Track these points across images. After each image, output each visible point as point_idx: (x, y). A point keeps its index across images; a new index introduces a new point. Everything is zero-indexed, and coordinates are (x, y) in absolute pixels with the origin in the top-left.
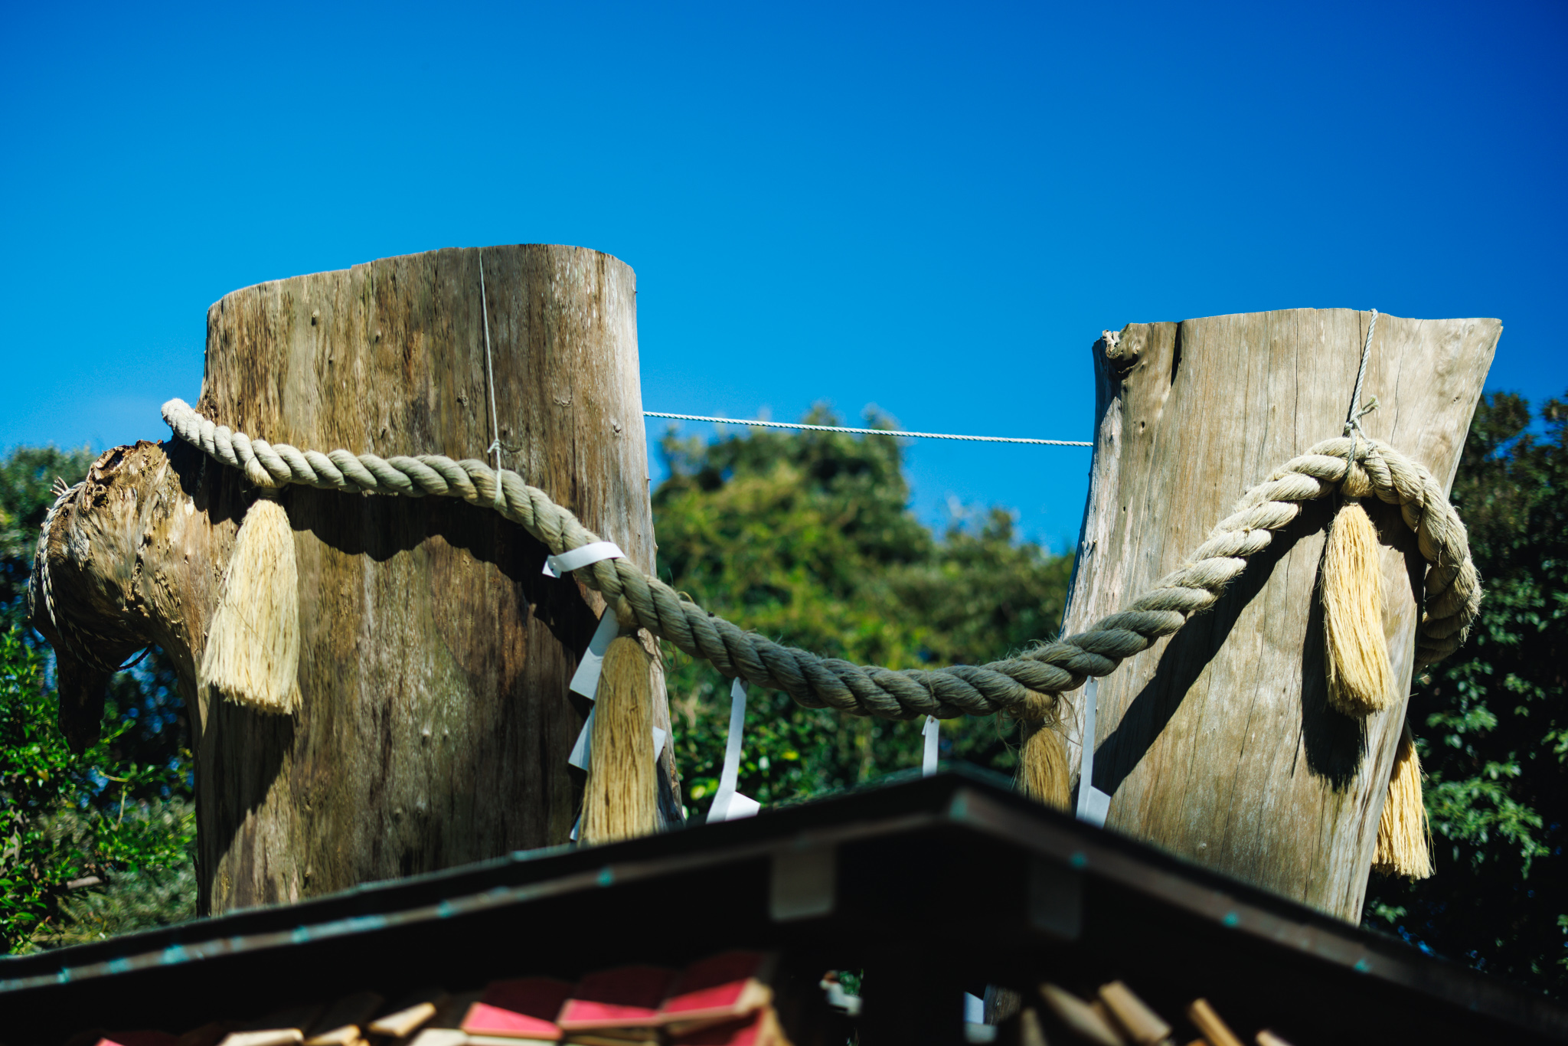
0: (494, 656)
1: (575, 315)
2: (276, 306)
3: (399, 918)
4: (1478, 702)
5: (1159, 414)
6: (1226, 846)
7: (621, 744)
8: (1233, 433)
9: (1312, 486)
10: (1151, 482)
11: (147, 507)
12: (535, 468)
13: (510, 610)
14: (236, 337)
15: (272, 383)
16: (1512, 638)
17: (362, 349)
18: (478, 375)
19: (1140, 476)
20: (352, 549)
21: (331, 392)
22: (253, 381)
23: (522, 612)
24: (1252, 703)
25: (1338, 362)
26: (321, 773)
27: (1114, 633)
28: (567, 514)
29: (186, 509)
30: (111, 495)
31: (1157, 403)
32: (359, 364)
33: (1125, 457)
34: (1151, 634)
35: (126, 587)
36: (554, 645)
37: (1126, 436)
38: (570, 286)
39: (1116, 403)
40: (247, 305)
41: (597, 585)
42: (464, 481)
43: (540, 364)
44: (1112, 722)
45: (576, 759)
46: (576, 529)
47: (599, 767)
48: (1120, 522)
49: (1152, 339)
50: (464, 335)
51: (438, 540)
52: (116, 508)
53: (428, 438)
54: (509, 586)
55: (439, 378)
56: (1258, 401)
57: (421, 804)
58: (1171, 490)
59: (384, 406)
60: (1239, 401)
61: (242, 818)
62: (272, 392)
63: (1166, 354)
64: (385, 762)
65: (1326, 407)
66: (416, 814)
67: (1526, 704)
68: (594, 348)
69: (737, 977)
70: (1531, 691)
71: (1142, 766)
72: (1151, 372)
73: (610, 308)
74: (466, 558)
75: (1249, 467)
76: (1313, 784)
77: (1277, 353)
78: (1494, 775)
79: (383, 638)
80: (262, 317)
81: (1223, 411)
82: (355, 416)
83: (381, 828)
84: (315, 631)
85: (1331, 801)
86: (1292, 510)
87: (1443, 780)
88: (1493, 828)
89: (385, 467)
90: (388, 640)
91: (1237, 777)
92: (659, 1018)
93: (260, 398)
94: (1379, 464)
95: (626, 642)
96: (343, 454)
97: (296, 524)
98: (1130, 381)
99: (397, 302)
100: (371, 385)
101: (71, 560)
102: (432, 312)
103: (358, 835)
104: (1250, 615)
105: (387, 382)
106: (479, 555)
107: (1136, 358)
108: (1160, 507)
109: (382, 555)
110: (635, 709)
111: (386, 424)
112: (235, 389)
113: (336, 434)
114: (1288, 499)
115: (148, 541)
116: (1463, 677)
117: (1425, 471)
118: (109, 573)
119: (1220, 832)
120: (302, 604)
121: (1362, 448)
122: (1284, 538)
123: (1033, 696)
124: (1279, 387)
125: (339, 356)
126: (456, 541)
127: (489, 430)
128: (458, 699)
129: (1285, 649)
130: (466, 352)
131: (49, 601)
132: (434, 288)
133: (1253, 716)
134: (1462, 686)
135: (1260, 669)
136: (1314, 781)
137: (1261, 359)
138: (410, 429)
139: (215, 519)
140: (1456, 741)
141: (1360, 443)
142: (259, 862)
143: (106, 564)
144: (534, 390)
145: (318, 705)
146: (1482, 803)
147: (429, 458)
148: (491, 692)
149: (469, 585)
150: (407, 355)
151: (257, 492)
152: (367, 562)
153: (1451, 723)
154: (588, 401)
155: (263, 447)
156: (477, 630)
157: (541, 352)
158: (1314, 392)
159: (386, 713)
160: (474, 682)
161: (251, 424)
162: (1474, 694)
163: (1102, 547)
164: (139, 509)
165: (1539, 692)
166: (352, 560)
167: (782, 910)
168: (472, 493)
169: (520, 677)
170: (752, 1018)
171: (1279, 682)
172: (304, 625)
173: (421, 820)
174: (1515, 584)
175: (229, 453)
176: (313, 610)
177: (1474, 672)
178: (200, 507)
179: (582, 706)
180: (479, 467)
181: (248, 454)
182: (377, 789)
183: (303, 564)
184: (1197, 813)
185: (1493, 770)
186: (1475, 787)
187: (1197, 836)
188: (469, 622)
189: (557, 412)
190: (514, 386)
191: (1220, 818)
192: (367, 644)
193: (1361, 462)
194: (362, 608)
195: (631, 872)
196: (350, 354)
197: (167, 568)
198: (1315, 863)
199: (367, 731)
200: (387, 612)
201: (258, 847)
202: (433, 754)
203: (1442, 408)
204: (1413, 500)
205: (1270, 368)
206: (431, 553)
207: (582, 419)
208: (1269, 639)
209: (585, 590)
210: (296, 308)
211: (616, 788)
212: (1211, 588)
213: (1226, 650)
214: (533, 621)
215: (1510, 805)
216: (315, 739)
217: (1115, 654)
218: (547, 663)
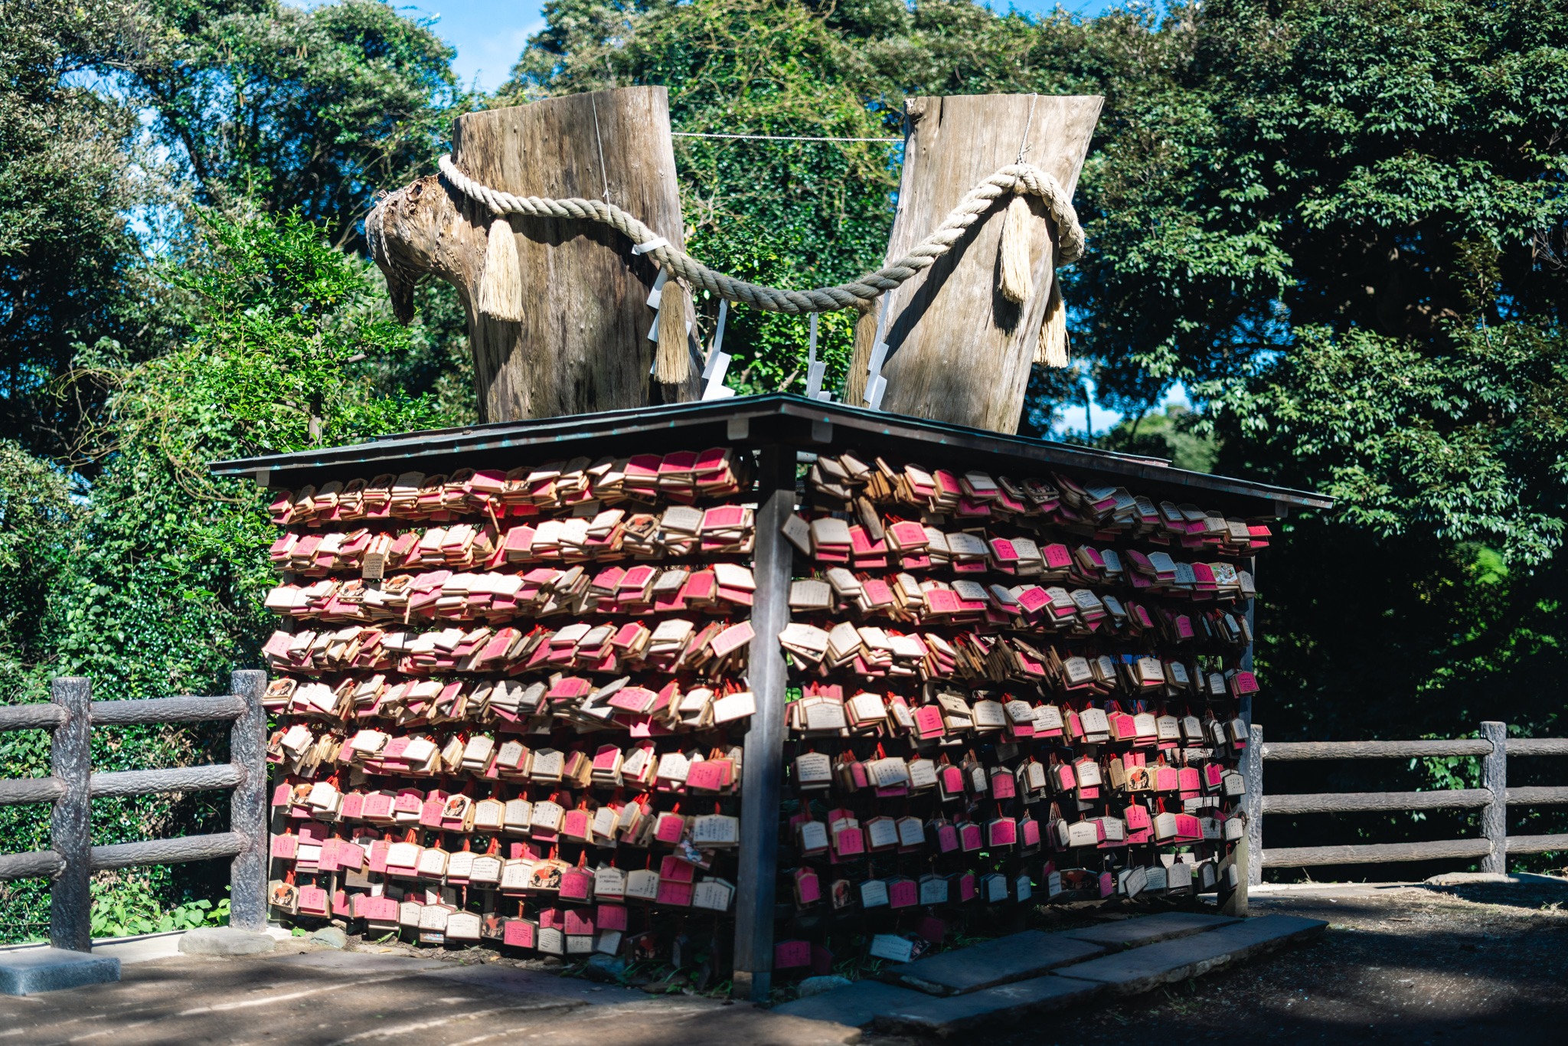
0: (611, 290)
1: (639, 121)
2: (496, 123)
3: (597, 434)
4: (1255, 180)
5: (932, 145)
6: (956, 363)
7: (672, 332)
8: (965, 158)
9: (998, 191)
10: (928, 180)
11: (440, 217)
12: (625, 201)
13: (618, 268)
14: (477, 136)
15: (497, 161)
16: (1279, 136)
17: (539, 144)
18: (595, 156)
19: (923, 176)
20: (541, 241)
21: (526, 166)
22: (488, 159)
23: (623, 269)
24: (970, 294)
25: (1016, 122)
26: (535, 346)
27: (899, 269)
28: (642, 225)
29: (459, 220)
30: (419, 209)
31: (932, 139)
32: (538, 152)
33: (916, 165)
34: (917, 269)
35: (432, 255)
36: (638, 284)
37: (917, 154)
38: (636, 107)
39: (913, 136)
40: (481, 121)
41: (657, 258)
42: (593, 212)
43: (624, 148)
44: (906, 303)
45: (651, 336)
46: (646, 232)
47: (662, 343)
48: (913, 199)
49: (929, 105)
50: (588, 137)
51: (582, 237)
52: (423, 216)
53: (574, 188)
54: (616, 257)
55: (577, 158)
56: (978, 142)
57: (582, 359)
58: (938, 185)
59: (552, 172)
60: (969, 141)
61: (499, 367)
62: (498, 165)
63: (936, 113)
64: (564, 340)
65: (1010, 146)
66: (580, 364)
67: (1285, 183)
68: (649, 136)
69: (718, 457)
70: (1289, 174)
71: (920, 323)
72: (928, 123)
73: (655, 113)
74: (595, 245)
75: (972, 176)
76: (998, 333)
77: (988, 117)
78: (1264, 230)
79: (559, 283)
80: (489, 128)
81: (961, 146)
82: (538, 178)
83: (564, 370)
84: (527, 280)
85: (1005, 340)
86: (989, 203)
87: (1229, 235)
88: (1257, 270)
89: (555, 204)
90: (562, 284)
91: (962, 330)
92: (693, 470)
93: (492, 168)
94: (1030, 179)
95: (672, 283)
96: (535, 199)
97: (515, 230)
98: (918, 126)
99: (554, 121)
100: (545, 162)
101: (399, 238)
102: (571, 126)
103: (554, 373)
104: (971, 251)
105: (554, 161)
106: (601, 243)
107: (921, 115)
108: (931, 194)
109: (556, 243)
110: (677, 316)
111: (553, 181)
112: (479, 162)
113: (531, 188)
114: (986, 198)
115: (442, 235)
116: (1244, 164)
117: (1054, 181)
118: (422, 248)
119: (953, 356)
120: (521, 268)
121: (1022, 173)
122: (984, 216)
123: (860, 301)
124: (987, 135)
125: (528, 148)
126: (590, 237)
127: (602, 183)
128: (596, 311)
129: (986, 268)
130: (589, 145)
131: (387, 255)
132: (572, 114)
133: (970, 301)
134: (1243, 170)
135: (975, 278)
136: (997, 331)
137: (980, 119)
138: (565, 183)
139: (474, 226)
140: (1237, 208)
141: (1021, 169)
142: (510, 386)
143: (420, 244)
144: (622, 161)
145: (531, 314)
146: (1254, 250)
147: (576, 200)
148: (611, 307)
149: (597, 257)
150: (561, 147)
151: (495, 217)
152: (549, 246)
153: (1234, 196)
154: (647, 164)
155: (496, 193)
156: (602, 279)
157: (625, 143)
158: (1004, 138)
159: (563, 318)
160: (603, 302)
161: (488, 180)
162: (1252, 176)
163: (905, 211)
164: (435, 218)
165: (1293, 174)
166: (542, 246)
167: (731, 437)
168: (597, 217)
169: (624, 300)
170: (723, 471)
171: (983, 284)
172: (522, 278)
173: (583, 366)
174: (1283, 96)
175: (480, 197)
176: (526, 270)
177: (1251, 160)
178: (466, 219)
179: (654, 311)
180: (599, 204)
181: (490, 199)
182: (561, 353)
183: (520, 250)
184: (944, 346)
185: (1263, 226)
186: (1251, 239)
187: (943, 357)
188: (599, 275)
189: (634, 171)
190: (612, 160)
191: (954, 349)
192: (552, 286)
193: (1022, 178)
194: (548, 269)
195: (681, 423)
196: (534, 146)
197: (453, 248)
198: (996, 370)
199: (555, 326)
200: (560, 271)
201: (509, 380)
202: (587, 336)
203: (1067, 144)
204: (1047, 196)
205: (985, 124)
206: (579, 243)
207: (645, 173)
208: (979, 263)
209: (651, 258)
210: (506, 124)
211: (671, 353)
212: (947, 244)
213: (959, 268)
214: (628, 274)
215: (1274, 250)
216: (531, 330)
217: (900, 279)
218: (636, 293)
